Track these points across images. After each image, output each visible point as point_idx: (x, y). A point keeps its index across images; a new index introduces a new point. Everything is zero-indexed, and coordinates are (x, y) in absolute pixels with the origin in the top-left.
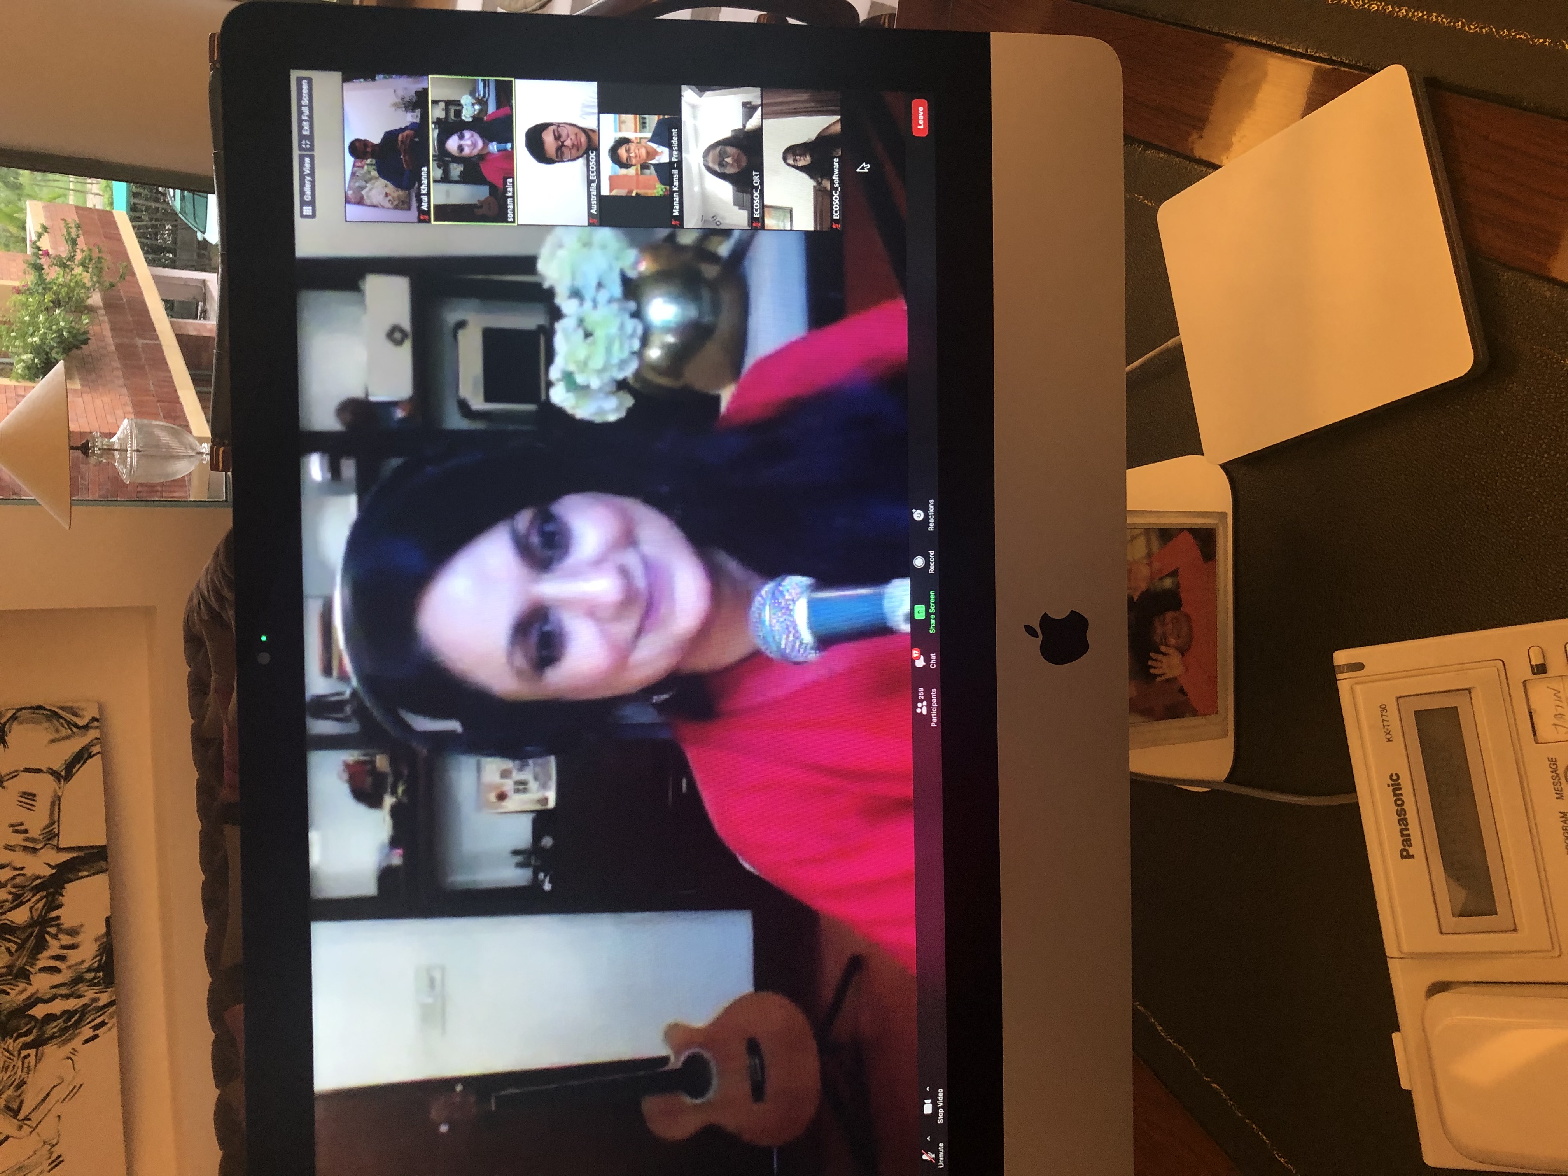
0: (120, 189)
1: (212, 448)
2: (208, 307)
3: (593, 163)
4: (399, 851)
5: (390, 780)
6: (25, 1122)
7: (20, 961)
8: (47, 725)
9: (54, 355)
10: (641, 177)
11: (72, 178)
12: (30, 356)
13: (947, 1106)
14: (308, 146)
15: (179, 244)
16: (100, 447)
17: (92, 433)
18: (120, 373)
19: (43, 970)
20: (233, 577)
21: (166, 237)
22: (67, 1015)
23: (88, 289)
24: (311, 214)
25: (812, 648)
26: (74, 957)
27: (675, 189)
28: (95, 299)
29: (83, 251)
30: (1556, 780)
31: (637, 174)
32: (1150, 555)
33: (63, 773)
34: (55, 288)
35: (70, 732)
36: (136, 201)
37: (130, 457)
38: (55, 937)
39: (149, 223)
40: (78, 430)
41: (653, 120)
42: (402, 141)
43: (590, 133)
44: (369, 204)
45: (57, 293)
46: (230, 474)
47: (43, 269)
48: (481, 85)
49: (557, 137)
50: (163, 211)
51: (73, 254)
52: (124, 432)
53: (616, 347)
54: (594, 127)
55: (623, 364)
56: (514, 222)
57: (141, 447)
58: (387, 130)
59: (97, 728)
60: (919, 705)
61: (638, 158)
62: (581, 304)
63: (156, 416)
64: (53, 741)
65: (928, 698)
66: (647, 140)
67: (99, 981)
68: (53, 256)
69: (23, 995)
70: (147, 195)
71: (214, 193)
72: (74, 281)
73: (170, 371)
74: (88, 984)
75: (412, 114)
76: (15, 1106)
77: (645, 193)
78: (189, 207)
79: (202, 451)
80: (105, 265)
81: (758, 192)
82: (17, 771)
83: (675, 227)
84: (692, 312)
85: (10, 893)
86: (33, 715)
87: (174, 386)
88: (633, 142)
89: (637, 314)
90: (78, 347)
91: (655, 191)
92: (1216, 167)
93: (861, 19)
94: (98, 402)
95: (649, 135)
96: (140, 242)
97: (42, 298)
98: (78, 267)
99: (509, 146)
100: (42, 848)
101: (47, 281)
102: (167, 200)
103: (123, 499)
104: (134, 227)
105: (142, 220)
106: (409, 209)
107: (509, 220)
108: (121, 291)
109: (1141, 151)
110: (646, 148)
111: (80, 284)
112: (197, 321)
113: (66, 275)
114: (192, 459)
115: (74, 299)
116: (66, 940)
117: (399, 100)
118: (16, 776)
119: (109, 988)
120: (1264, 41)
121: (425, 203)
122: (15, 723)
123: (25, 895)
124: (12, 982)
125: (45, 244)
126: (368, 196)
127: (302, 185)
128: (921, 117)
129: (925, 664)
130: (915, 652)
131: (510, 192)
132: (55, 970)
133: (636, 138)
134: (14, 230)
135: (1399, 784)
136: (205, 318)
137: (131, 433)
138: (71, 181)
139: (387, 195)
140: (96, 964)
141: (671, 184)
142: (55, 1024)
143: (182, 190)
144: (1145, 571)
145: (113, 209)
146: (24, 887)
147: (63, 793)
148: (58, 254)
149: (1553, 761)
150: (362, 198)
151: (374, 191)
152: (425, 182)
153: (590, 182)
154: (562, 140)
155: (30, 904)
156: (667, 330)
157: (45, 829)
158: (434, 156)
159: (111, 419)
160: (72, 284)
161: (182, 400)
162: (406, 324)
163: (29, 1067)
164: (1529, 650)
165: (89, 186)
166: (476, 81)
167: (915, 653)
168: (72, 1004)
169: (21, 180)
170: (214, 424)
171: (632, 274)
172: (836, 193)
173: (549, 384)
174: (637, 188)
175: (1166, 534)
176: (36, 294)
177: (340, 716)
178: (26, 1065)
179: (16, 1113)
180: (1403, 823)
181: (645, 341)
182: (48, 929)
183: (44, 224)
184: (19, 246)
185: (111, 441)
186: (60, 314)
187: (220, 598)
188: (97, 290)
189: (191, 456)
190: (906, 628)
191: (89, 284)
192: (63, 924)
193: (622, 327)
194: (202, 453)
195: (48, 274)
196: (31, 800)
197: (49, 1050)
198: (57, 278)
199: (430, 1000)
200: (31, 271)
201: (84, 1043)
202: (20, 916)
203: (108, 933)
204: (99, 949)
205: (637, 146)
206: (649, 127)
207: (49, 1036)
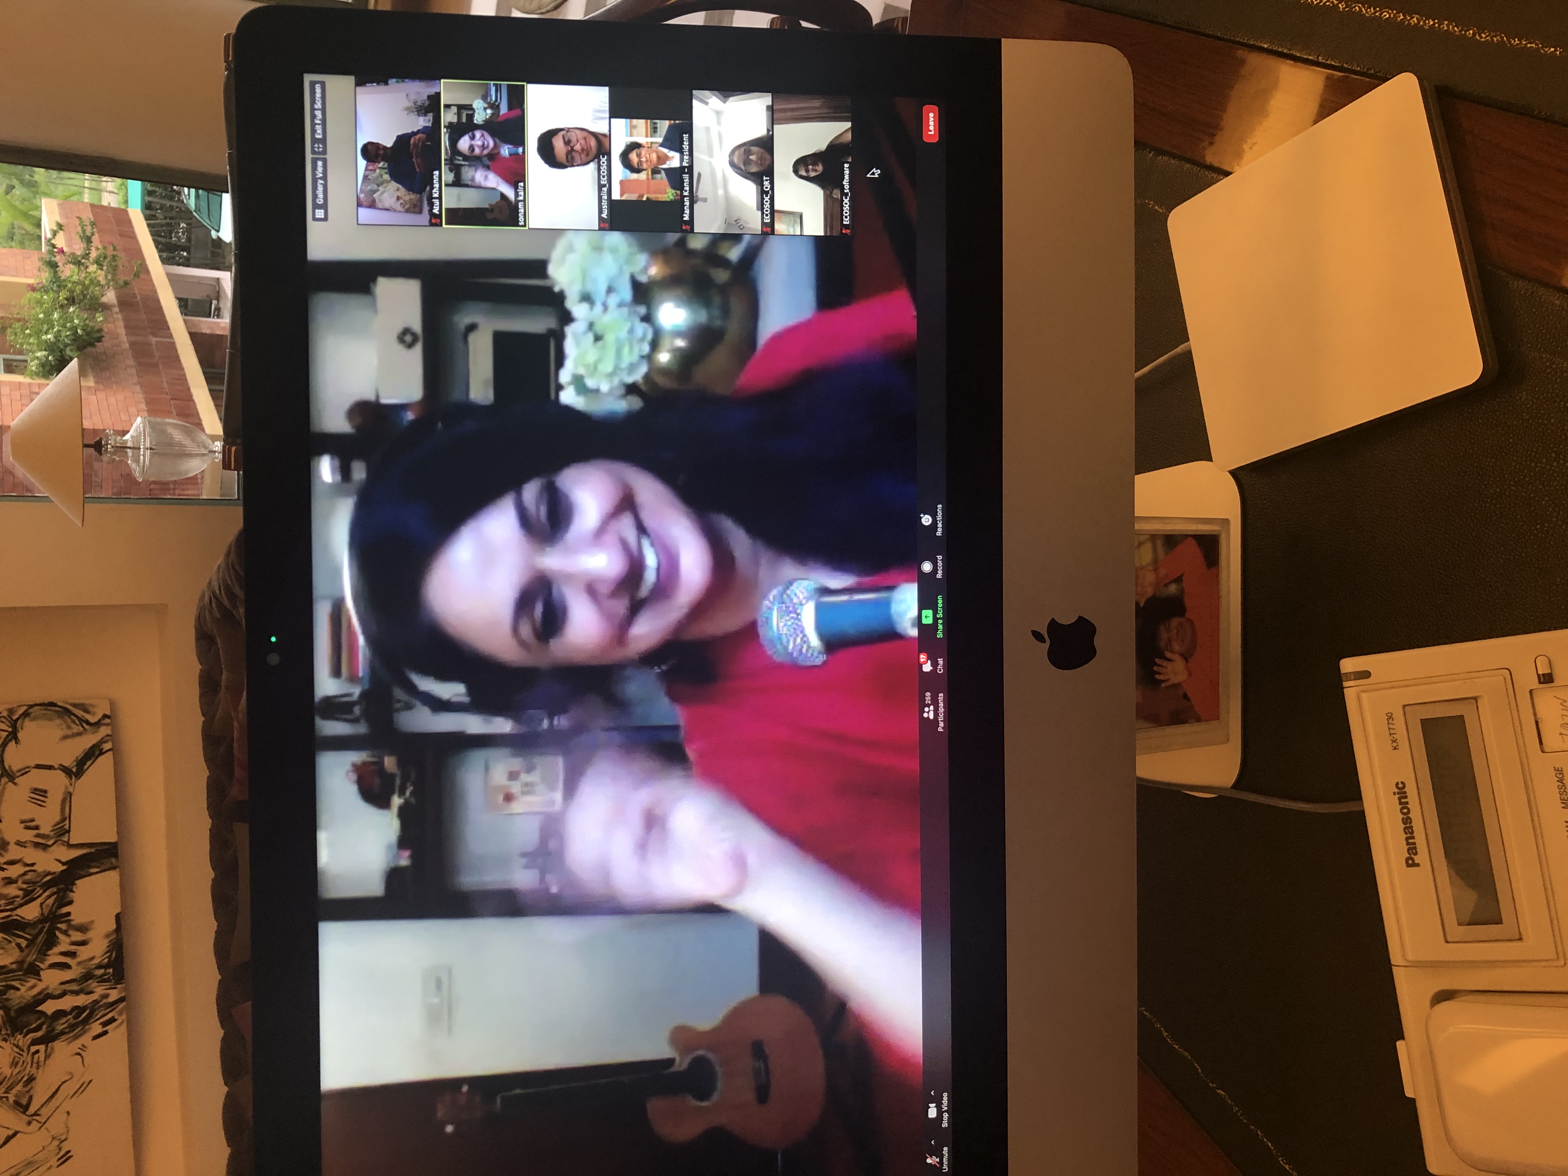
0: (135, 188)
1: (224, 447)
2: (221, 305)
3: (604, 168)
4: (407, 853)
5: (398, 782)
6: (34, 1117)
7: (30, 956)
8: (58, 721)
9: (68, 352)
10: (652, 182)
11: (87, 176)
12: (44, 353)
13: (952, 1110)
14: (321, 149)
15: (193, 243)
16: (113, 444)
17: (105, 430)
18: (134, 371)
19: (54, 966)
20: (243, 575)
21: (180, 236)
22: (77, 1011)
23: (103, 286)
24: (323, 217)
25: (820, 653)
26: (84, 953)
27: (686, 194)
28: (110, 297)
29: (97, 249)
30: (1562, 790)
31: (648, 179)
32: (1155, 561)
33: (74, 770)
34: (69, 285)
35: (82, 729)
36: (150, 199)
37: (143, 455)
38: (65, 933)
39: (164, 222)
40: (91, 427)
41: (664, 125)
42: (414, 144)
43: (601, 137)
44: (380, 207)
45: (71, 291)
46: (241, 472)
47: (58, 267)
48: (493, 89)
49: (567, 143)
50: (178, 210)
51: (87, 252)
52: (137, 430)
53: (626, 350)
54: (606, 131)
55: (632, 368)
56: (525, 226)
57: (154, 445)
58: (400, 134)
59: (108, 725)
60: (926, 709)
61: (649, 163)
62: (591, 309)
63: (168, 414)
64: (65, 737)
65: (935, 702)
66: (658, 145)
67: (109, 978)
68: (68, 254)
69: (33, 990)
70: (162, 193)
71: (228, 192)
72: (88, 279)
73: (183, 369)
74: (97, 980)
75: (424, 118)
76: (24, 1102)
77: (655, 197)
78: (203, 206)
79: (214, 450)
80: (120, 263)
81: (769, 197)
82: (28, 767)
83: (686, 231)
84: (702, 316)
85: (21, 889)
86: (46, 712)
87: (187, 384)
88: (644, 147)
89: (647, 319)
90: (92, 345)
91: (666, 196)
92: (1227, 174)
93: (875, 23)
94: (112, 400)
95: (660, 140)
96: (154, 240)
97: (57, 296)
98: (93, 264)
99: (520, 150)
100: (53, 844)
101: (62, 278)
102: (181, 198)
103: (136, 497)
104: (149, 226)
105: (157, 219)
106: (420, 212)
107: (520, 224)
108: (135, 288)
109: (1152, 157)
110: (657, 152)
111: (95, 282)
112: (208, 319)
113: (80, 273)
114: (204, 457)
115: (88, 296)
116: (77, 936)
117: (411, 104)
118: (26, 773)
119: (119, 984)
120: (1275, 49)
121: (436, 206)
122: (27, 719)
123: (36, 891)
124: (22, 977)
125: (60, 241)
126: (380, 200)
127: (315, 188)
128: (931, 123)
129: (932, 668)
130: (922, 656)
131: (521, 196)
132: (65, 966)
133: (647, 143)
134: (29, 227)
135: (1405, 792)
136: (218, 316)
137: (144, 431)
138: (87, 180)
139: (398, 198)
140: (106, 960)
141: (682, 189)
142: (63, 1021)
143: (197, 189)
144: (1150, 577)
145: (128, 207)
146: (34, 883)
147: (74, 789)
148: (72, 251)
149: (1558, 771)
150: (374, 201)
151: (386, 195)
152: (437, 185)
153: (600, 187)
154: (572, 145)
155: (39, 901)
156: (678, 334)
157: (54, 826)
158: (445, 160)
159: (124, 417)
160: (87, 282)
161: (195, 398)
162: (417, 326)
163: (38, 1063)
164: (1536, 658)
165: (104, 184)
166: (488, 85)
167: (923, 658)
168: (82, 1000)
169: (36, 178)
170: (226, 422)
171: (643, 279)
172: (846, 198)
173: (560, 387)
174: (648, 192)
175: (1171, 541)
176: (51, 292)
177: (349, 717)
178: (35, 1060)
179: (25, 1108)
180: (1409, 831)
181: (655, 345)
182: (59, 925)
183: (59, 222)
184: (34, 243)
185: (124, 438)
186: (74, 312)
187: (231, 596)
188: (111, 288)
189: (204, 455)
190: (914, 632)
191: (103, 282)
192: (72, 920)
193: (631, 331)
194: (215, 452)
195: (62, 272)
196: (42, 796)
197: (60, 1046)
198: (72, 276)
199: (436, 1000)
200: (45, 269)
201: (93, 1039)
202: (30, 912)
203: (118, 930)
204: (110, 945)
205: (648, 151)
206: (660, 131)
207: (58, 1032)
